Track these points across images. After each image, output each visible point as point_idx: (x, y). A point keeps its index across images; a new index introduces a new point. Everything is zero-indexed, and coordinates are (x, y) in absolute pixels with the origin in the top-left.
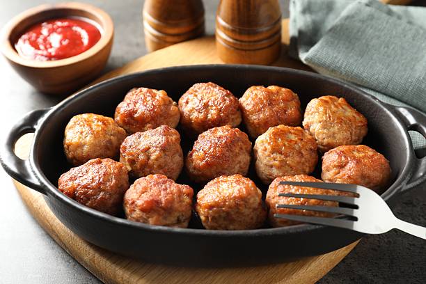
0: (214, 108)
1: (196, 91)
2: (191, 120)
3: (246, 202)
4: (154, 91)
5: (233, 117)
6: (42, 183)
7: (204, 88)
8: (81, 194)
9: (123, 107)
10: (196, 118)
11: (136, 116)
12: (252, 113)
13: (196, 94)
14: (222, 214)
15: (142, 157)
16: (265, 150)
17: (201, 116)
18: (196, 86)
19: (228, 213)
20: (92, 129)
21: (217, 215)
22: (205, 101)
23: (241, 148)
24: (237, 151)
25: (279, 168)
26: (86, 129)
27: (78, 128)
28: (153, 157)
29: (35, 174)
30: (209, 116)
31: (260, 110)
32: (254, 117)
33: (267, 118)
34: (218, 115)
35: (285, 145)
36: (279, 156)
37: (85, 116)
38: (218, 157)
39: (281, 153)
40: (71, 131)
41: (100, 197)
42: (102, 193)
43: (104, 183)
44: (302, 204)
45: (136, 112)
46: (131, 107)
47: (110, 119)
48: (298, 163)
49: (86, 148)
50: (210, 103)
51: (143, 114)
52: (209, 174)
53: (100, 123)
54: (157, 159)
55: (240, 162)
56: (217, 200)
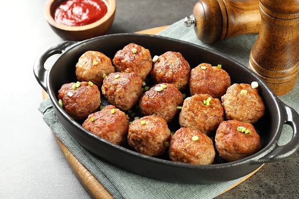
0: (171, 70)
1: (167, 56)
2: (156, 73)
3: (154, 137)
4: (142, 48)
5: (182, 79)
6: (47, 87)
7: (172, 55)
8: (65, 99)
9: (119, 54)
10: (160, 73)
11: (123, 61)
12: (194, 80)
13: (167, 57)
15: (112, 88)
16: (186, 107)
17: (162, 73)
18: (169, 53)
19: (141, 140)
20: (92, 62)
22: (168, 64)
23: (173, 102)
24: (169, 102)
26: (89, 62)
27: (86, 59)
28: (117, 91)
29: (47, 80)
30: (167, 75)
31: (198, 80)
32: (194, 84)
33: (201, 87)
34: (172, 75)
35: (198, 109)
36: (192, 113)
37: (94, 53)
38: (155, 103)
39: (193, 112)
40: (82, 59)
42: (75, 104)
43: (80, 98)
44: (185, 149)
45: (123, 59)
46: (122, 55)
47: (107, 59)
48: (202, 122)
49: (84, 73)
50: (170, 67)
51: (127, 62)
53: (99, 60)
54: (119, 93)
55: (168, 110)
56: (137, 129)
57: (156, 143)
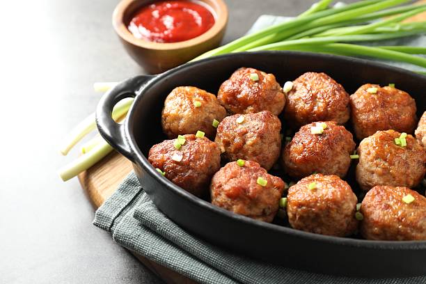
0: (322, 100)
1: (306, 80)
2: (295, 109)
3: (338, 206)
4: (263, 73)
5: (341, 113)
6: (132, 151)
7: (315, 77)
8: (169, 168)
9: (227, 86)
10: (302, 108)
11: (239, 96)
12: (362, 112)
13: (306, 83)
14: (310, 215)
15: (237, 140)
16: (369, 153)
17: (307, 107)
18: (307, 75)
19: (317, 215)
20: (192, 103)
21: (305, 215)
22: (314, 92)
23: (343, 148)
24: (338, 150)
25: (381, 175)
26: (186, 102)
27: (178, 100)
28: (249, 142)
29: (127, 140)
30: (316, 109)
31: (370, 111)
32: (363, 117)
33: (377, 121)
34: (326, 109)
35: (391, 153)
36: (383, 162)
37: (188, 89)
38: (317, 154)
39: (385, 160)
40: (171, 102)
41: (187, 174)
42: (190, 171)
43: (194, 161)
44: (398, 219)
45: (239, 93)
46: (236, 86)
47: (212, 96)
48: (403, 174)
49: (182, 122)
50: (318, 96)
51: (247, 96)
52: (304, 169)
53: (201, 99)
54: (252, 145)
55: (339, 163)
56: (308, 199)
57: (343, 216)
